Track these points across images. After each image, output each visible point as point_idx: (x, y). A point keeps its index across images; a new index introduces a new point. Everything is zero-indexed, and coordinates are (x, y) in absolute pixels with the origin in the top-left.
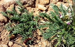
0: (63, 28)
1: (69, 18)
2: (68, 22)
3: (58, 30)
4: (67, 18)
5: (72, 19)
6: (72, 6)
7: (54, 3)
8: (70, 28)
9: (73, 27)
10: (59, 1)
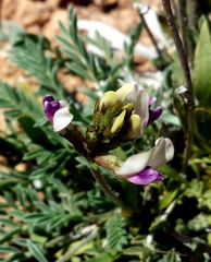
0: (108, 207)
1: (135, 118)
2: (137, 163)
3: (73, 223)
4: (119, 121)
5: (175, 121)
6: (161, 19)
7: (28, 20)
8: (169, 202)
9: (194, 190)
10: (63, 5)
